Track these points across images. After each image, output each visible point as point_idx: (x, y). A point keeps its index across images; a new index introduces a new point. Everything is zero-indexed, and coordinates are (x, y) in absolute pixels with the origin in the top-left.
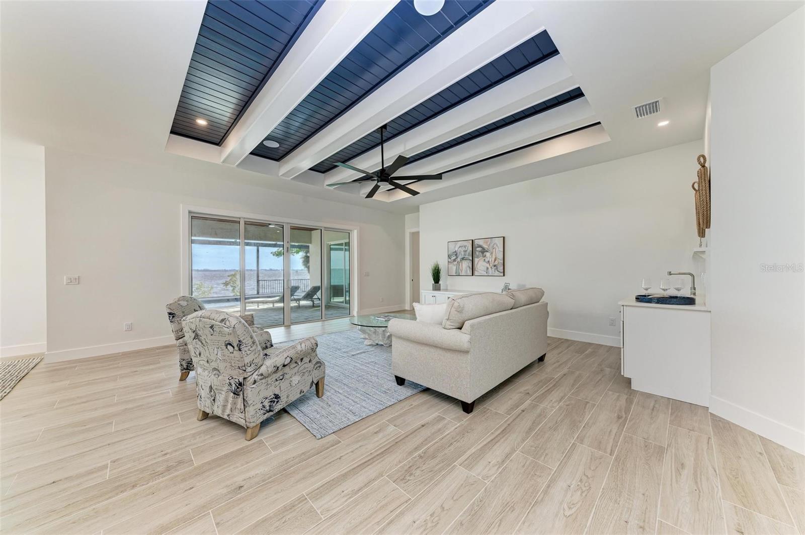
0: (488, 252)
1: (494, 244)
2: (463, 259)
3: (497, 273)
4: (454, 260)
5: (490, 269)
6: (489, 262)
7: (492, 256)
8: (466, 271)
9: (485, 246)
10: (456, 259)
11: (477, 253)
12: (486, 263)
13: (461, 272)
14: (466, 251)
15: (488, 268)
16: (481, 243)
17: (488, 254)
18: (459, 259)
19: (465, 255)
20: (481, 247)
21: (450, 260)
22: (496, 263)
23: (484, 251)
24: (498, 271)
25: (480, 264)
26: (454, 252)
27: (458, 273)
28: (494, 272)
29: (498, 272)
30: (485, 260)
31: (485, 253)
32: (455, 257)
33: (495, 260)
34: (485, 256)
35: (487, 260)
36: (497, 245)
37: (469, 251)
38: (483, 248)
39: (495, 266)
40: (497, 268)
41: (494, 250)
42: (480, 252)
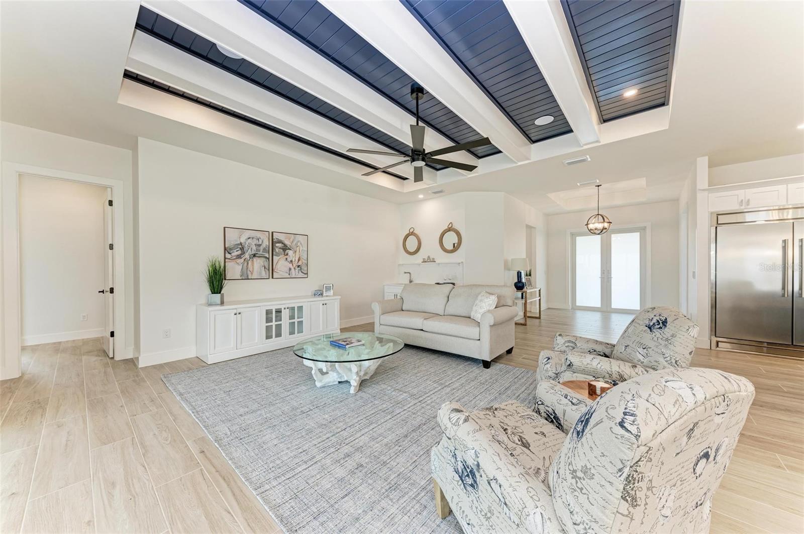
0: (290, 249)
1: (298, 241)
2: (254, 255)
3: (301, 275)
4: (239, 257)
5: (293, 270)
6: (291, 261)
7: (296, 255)
8: (260, 273)
9: (287, 243)
10: (241, 254)
11: (277, 250)
12: (288, 263)
13: (252, 274)
14: (260, 245)
15: (290, 269)
16: (281, 237)
17: (290, 252)
18: (247, 256)
19: (257, 250)
20: (283, 243)
21: (228, 256)
22: (300, 263)
23: (285, 248)
24: (302, 272)
25: (281, 264)
26: (238, 244)
27: (246, 275)
28: (297, 273)
29: (303, 274)
30: (286, 259)
31: (287, 251)
32: (239, 252)
33: (299, 260)
34: (287, 254)
35: (289, 259)
36: (301, 244)
37: (264, 246)
38: (285, 245)
39: (299, 266)
40: (301, 269)
41: (298, 248)
42: (280, 248)
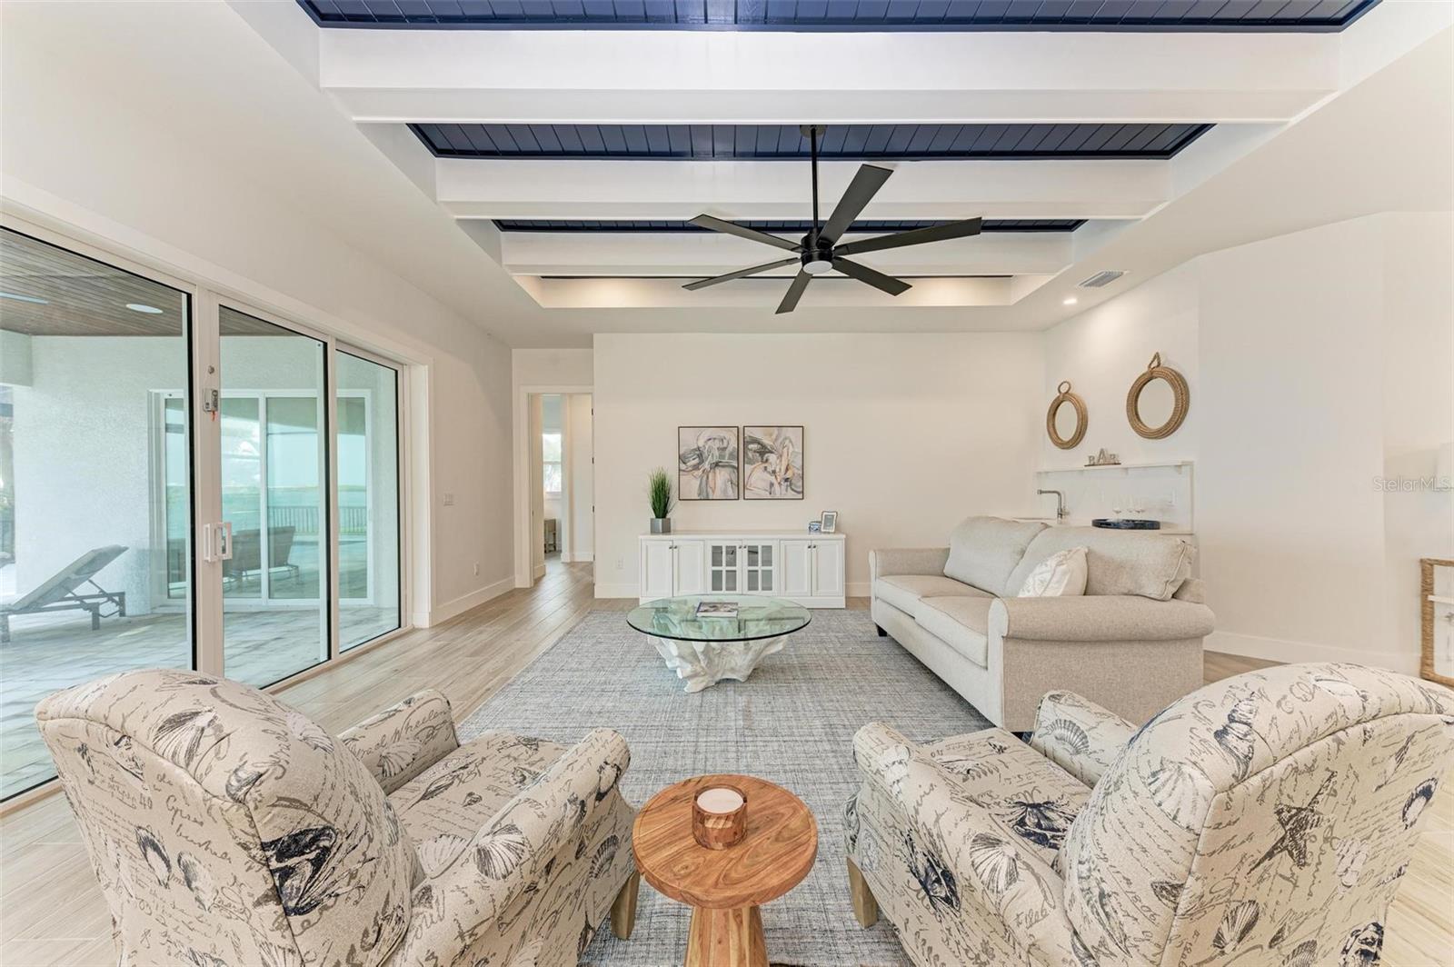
0: (772, 452)
1: (786, 439)
2: (717, 465)
3: (791, 494)
4: (696, 467)
5: (776, 486)
6: (774, 472)
7: (781, 461)
8: (725, 491)
9: (767, 442)
10: (699, 464)
11: (750, 454)
12: (768, 475)
13: (713, 492)
14: (725, 449)
15: (772, 485)
16: (758, 434)
17: (772, 458)
18: (706, 465)
19: (722, 456)
20: (759, 443)
21: (683, 467)
22: (789, 475)
23: (763, 451)
24: (793, 490)
25: (757, 477)
26: (695, 450)
27: (705, 494)
28: (784, 492)
29: (793, 493)
30: (766, 468)
31: (767, 455)
32: (697, 461)
33: (787, 469)
34: (767, 460)
35: (770, 469)
36: (791, 441)
37: (730, 449)
38: (763, 446)
39: (786, 480)
40: (791, 484)
41: (785, 449)
42: (755, 452)
